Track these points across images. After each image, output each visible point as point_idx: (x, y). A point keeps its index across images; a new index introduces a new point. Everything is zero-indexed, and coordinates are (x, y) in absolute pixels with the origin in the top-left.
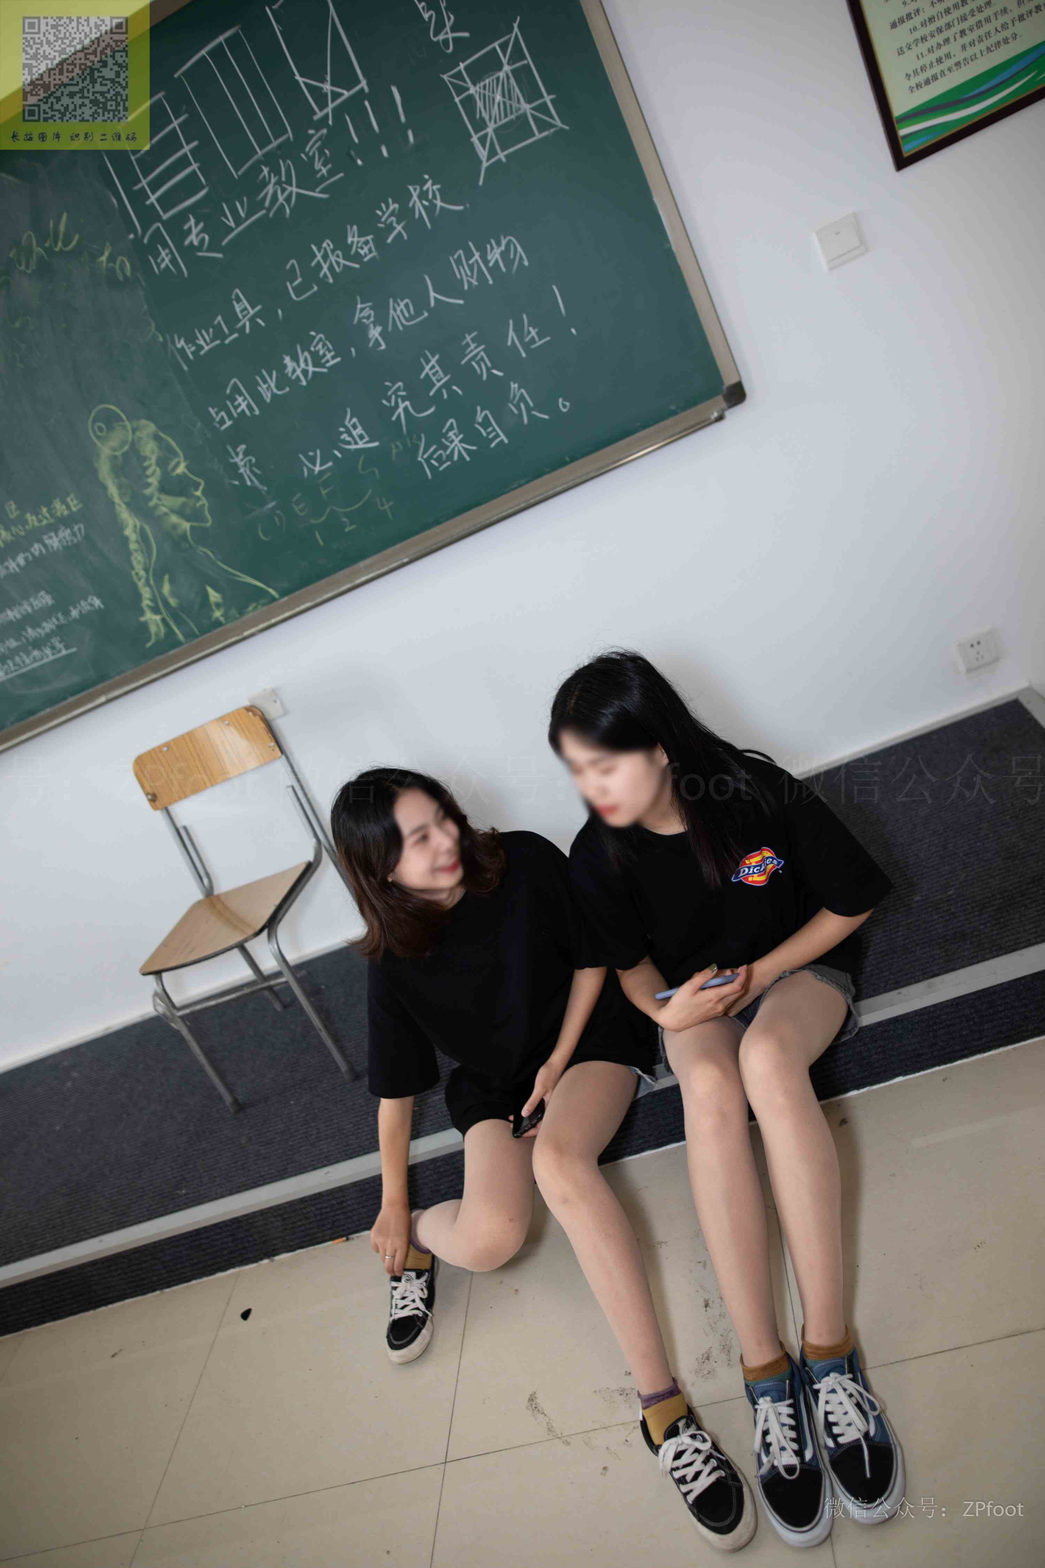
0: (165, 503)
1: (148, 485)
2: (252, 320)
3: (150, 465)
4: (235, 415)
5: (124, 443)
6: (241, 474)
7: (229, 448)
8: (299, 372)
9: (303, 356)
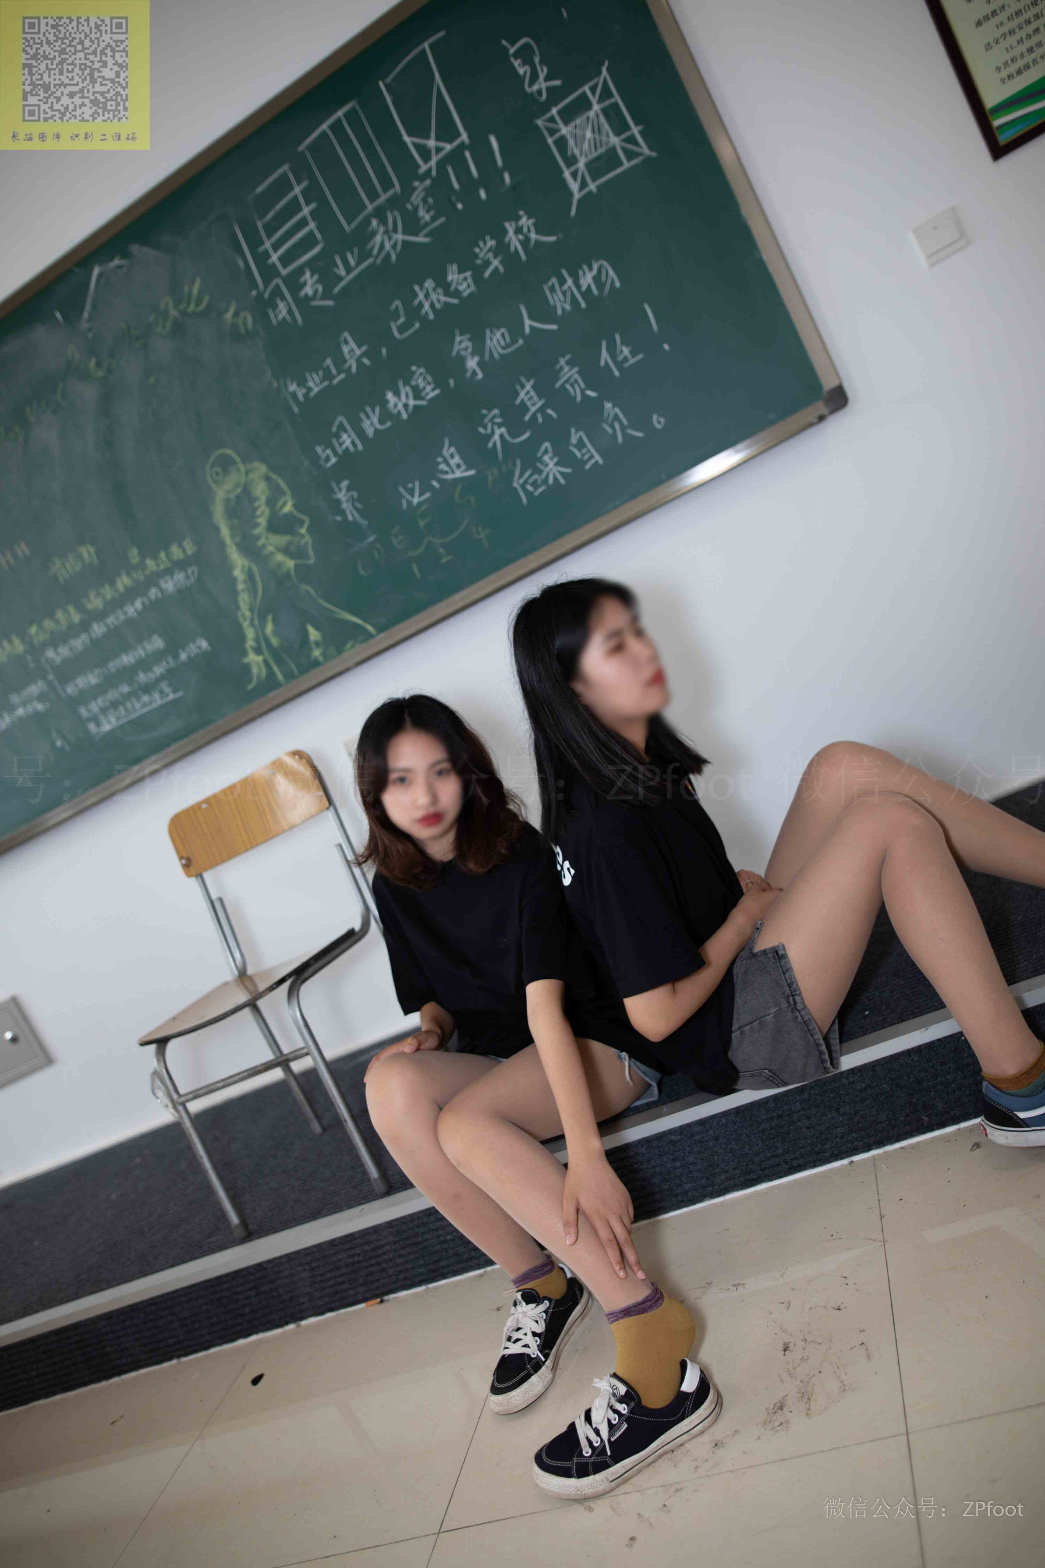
0: (272, 542)
1: (258, 525)
2: (358, 360)
3: (260, 506)
4: (340, 452)
5: (238, 485)
6: (344, 510)
7: (334, 485)
8: (400, 406)
9: (405, 390)
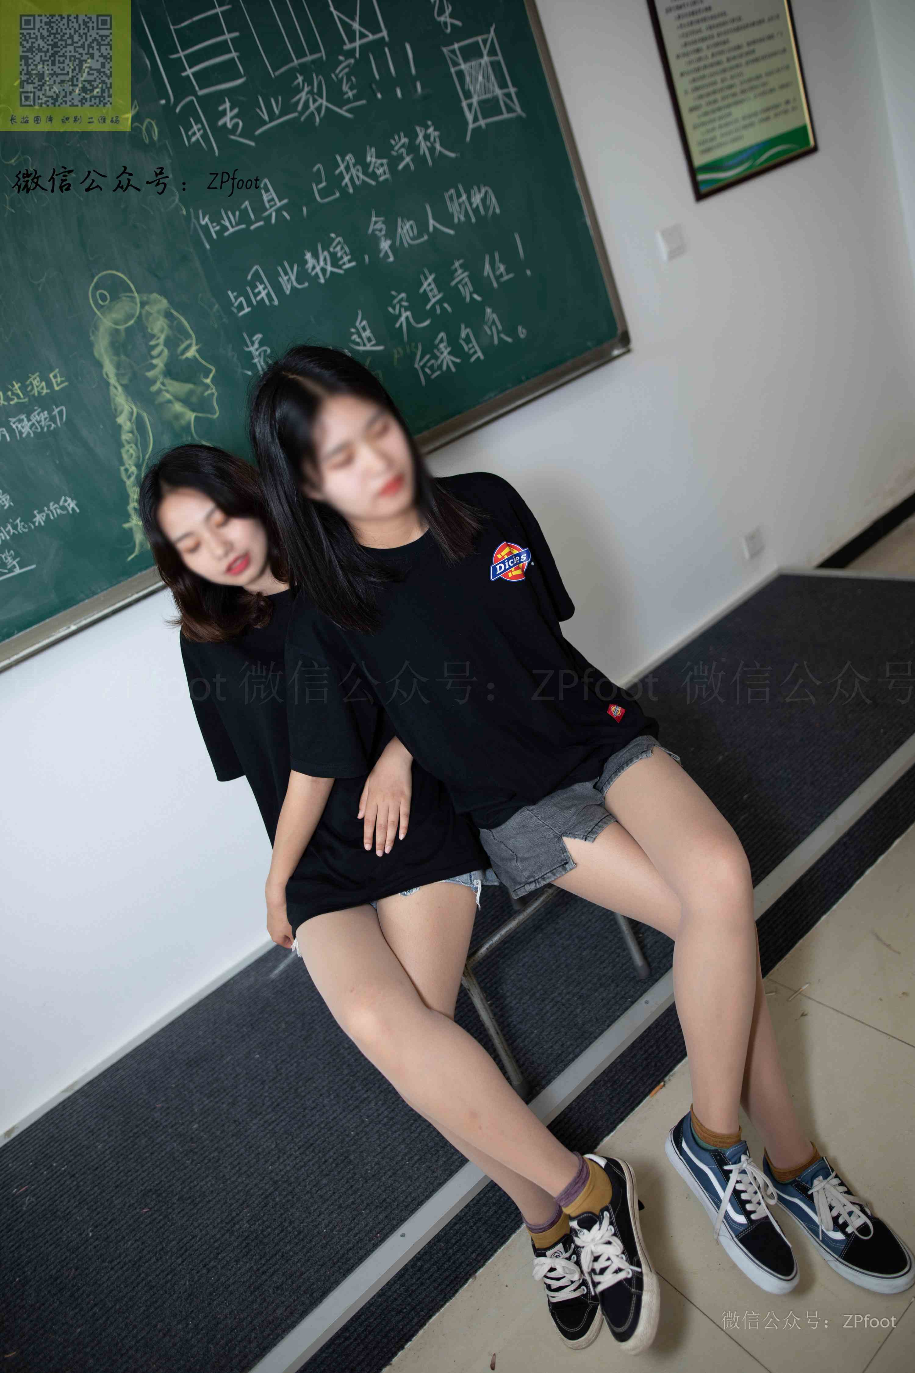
0: (170, 389)
1: (153, 367)
2: (278, 211)
3: (157, 345)
4: (255, 303)
5: (129, 317)
6: (255, 364)
7: (245, 335)
8: (318, 269)
9: (323, 255)
